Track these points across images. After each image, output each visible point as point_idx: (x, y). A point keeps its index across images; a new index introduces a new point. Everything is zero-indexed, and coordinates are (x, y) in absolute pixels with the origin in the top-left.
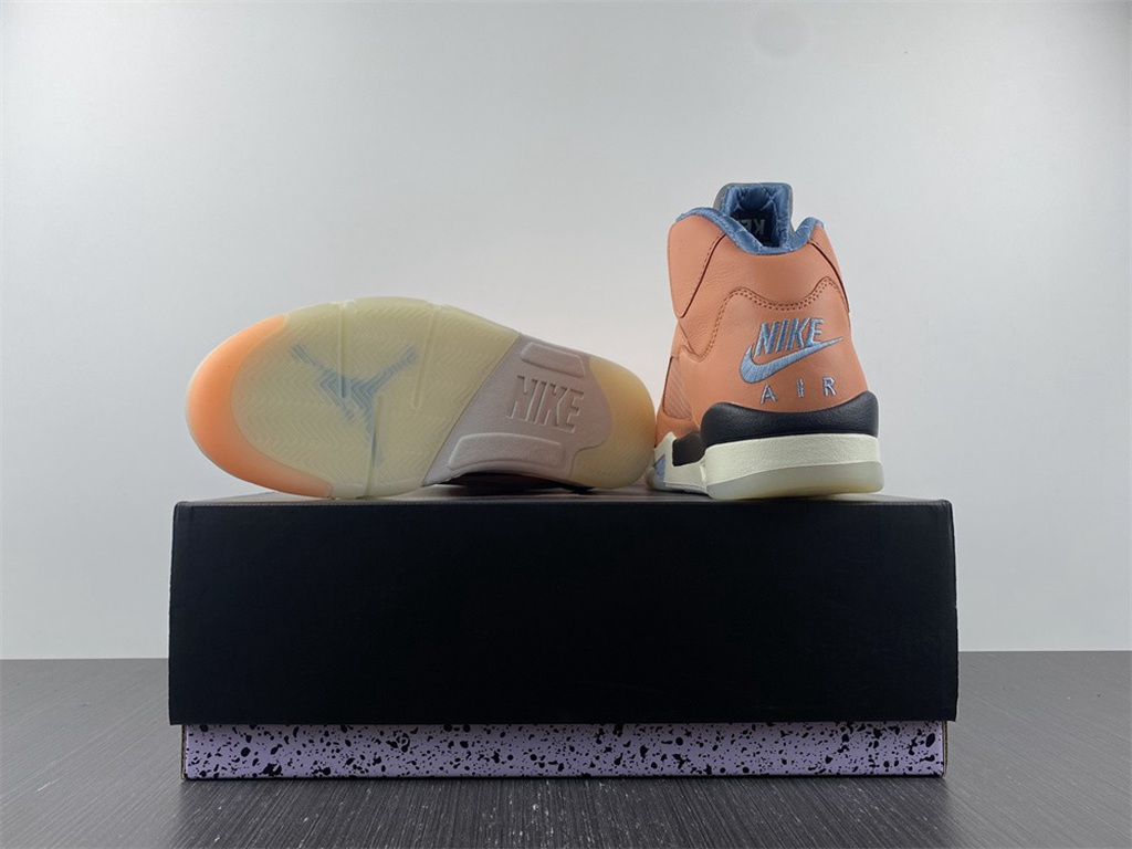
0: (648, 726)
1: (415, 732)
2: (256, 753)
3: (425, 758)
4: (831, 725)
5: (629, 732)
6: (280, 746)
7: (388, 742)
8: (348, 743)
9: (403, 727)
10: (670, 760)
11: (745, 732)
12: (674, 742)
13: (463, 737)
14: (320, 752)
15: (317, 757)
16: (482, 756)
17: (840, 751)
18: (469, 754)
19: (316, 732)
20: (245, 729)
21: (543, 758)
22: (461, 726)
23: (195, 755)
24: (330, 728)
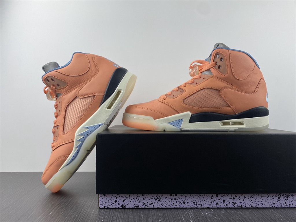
0: (225, 194)
1: (162, 196)
2: (119, 202)
3: (165, 203)
4: (275, 194)
5: (220, 196)
6: (125, 200)
7: (155, 199)
8: (144, 199)
9: (158, 195)
10: (231, 203)
11: (252, 196)
12: (232, 199)
13: (175, 197)
14: (136, 201)
15: (135, 203)
16: (180, 202)
17: (277, 201)
18: (177, 202)
19: (135, 196)
20: (116, 195)
21: (197, 203)
22: (174, 195)
23: (102, 202)
24: (139, 195)
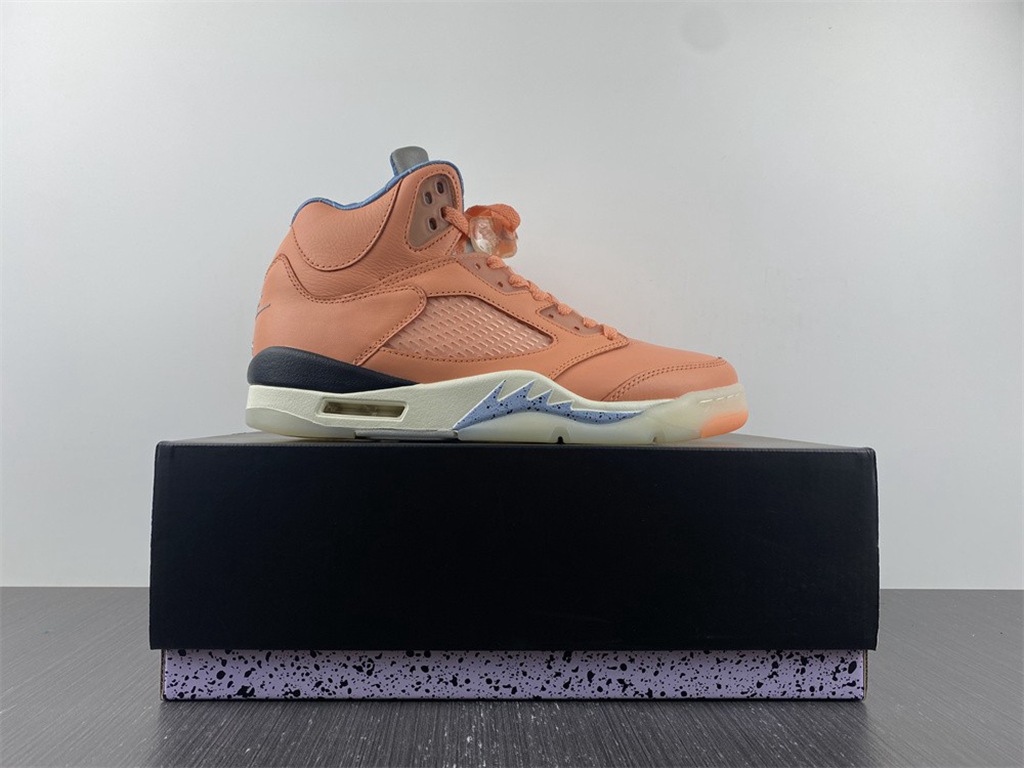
0: (595, 653)
1: (379, 658)
2: (231, 676)
3: (389, 682)
4: (763, 654)
5: (577, 658)
6: (253, 669)
7: (354, 667)
8: (317, 667)
9: (367, 653)
10: (615, 684)
11: (684, 659)
12: (619, 668)
13: (424, 662)
14: (291, 675)
15: (288, 680)
16: (441, 680)
17: (770, 677)
18: (430, 677)
19: (287, 657)
20: (221, 654)
21: (498, 681)
22: (422, 653)
23: (174, 677)
24: (300, 654)
